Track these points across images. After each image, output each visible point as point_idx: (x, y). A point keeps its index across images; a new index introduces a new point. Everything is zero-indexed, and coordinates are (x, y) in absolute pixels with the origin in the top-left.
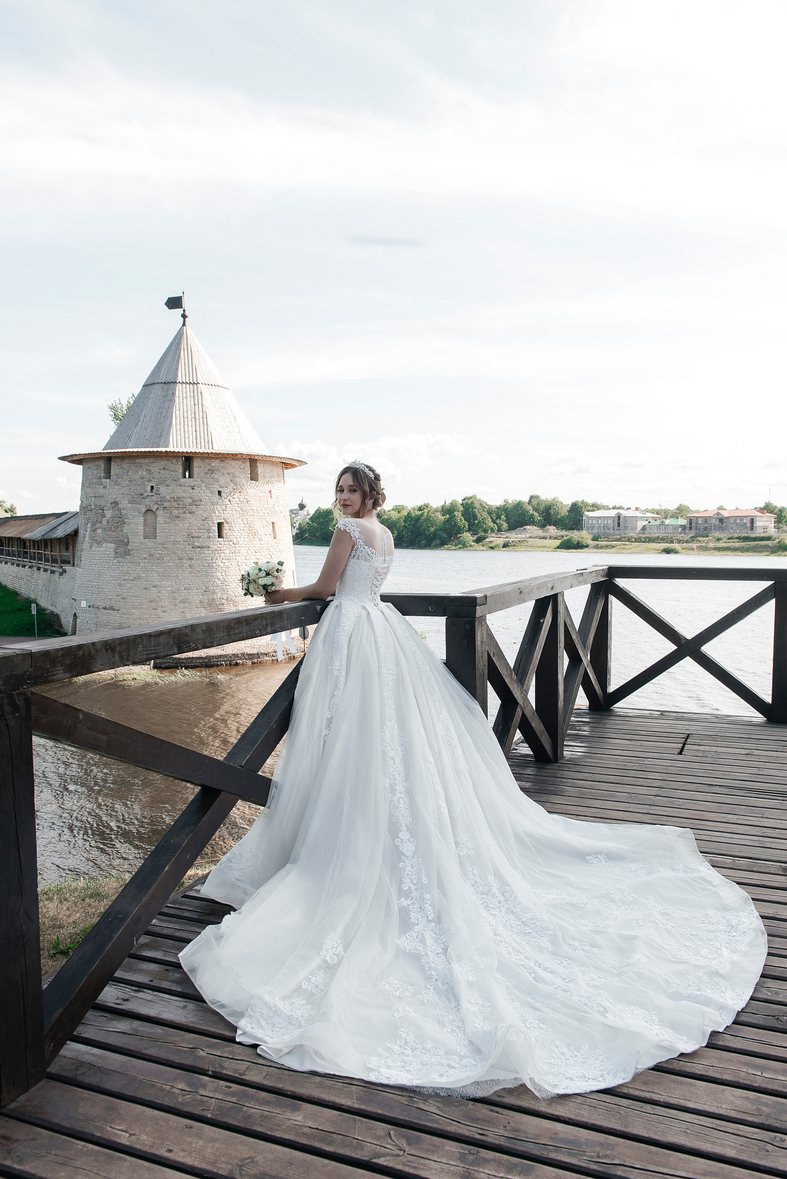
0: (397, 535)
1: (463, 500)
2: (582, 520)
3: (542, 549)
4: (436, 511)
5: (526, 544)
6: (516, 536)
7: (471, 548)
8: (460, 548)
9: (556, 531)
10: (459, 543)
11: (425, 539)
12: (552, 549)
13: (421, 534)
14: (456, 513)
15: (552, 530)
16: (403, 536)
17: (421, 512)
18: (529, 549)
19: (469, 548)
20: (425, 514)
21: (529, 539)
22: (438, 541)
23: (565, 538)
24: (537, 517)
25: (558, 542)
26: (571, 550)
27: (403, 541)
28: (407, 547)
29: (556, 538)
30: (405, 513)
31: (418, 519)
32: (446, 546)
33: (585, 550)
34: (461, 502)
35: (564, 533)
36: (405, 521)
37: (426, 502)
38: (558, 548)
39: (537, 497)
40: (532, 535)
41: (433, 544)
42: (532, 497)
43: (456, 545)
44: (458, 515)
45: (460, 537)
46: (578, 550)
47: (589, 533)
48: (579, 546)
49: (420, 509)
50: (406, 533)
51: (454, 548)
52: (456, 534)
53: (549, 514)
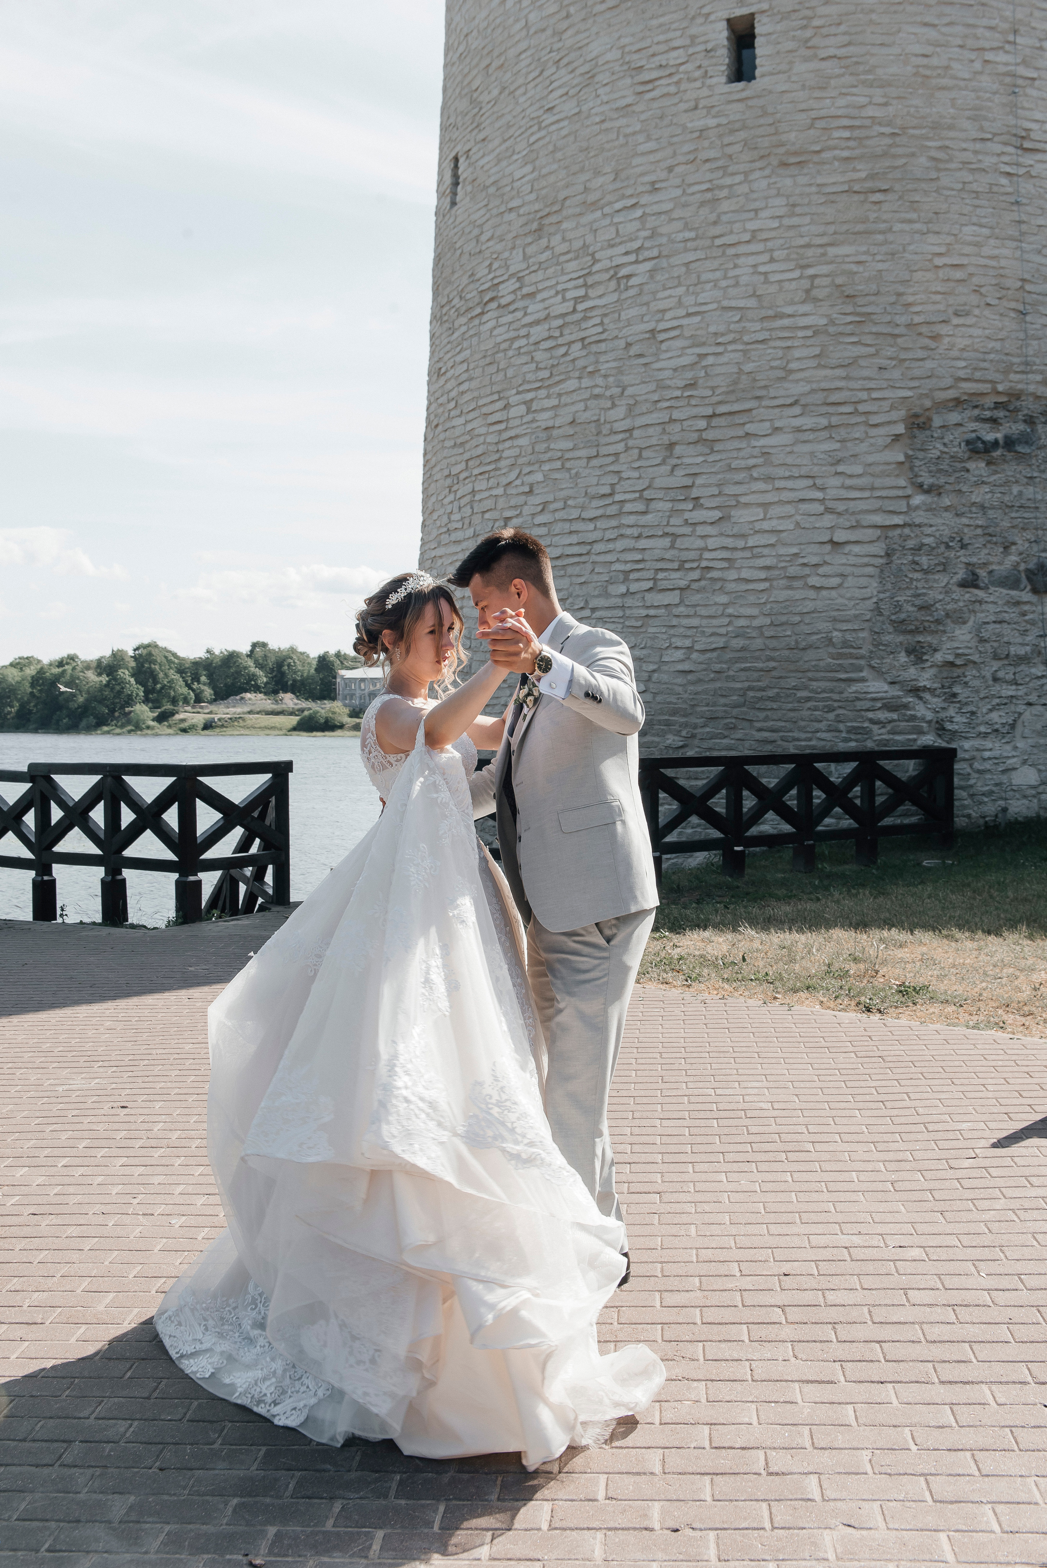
0: (18, 711)
1: (135, 650)
2: (335, 684)
3: (268, 732)
4: (87, 666)
5: (242, 723)
6: (227, 710)
7: (149, 732)
8: (130, 732)
9: (296, 701)
10: (129, 722)
11: (68, 716)
12: (284, 731)
13: (60, 708)
14: (120, 672)
15: (289, 700)
16: (30, 712)
17: (61, 670)
18: (247, 732)
19: (146, 731)
20: (70, 671)
21: (247, 716)
22: (92, 720)
23: (306, 713)
24: (263, 678)
25: (294, 720)
26: (314, 733)
27: (29, 720)
28: (35, 731)
29: (292, 713)
30: (31, 671)
31: (53, 682)
32: (105, 728)
33: (339, 732)
34: (131, 653)
35: (304, 704)
36: (33, 685)
37: (72, 652)
38: (294, 729)
39: (264, 645)
40: (252, 708)
41: (84, 723)
42: (254, 645)
43: (122, 727)
44: (125, 674)
45: (131, 712)
46: (327, 733)
47: (345, 705)
48: (328, 726)
49: (61, 664)
50: (35, 706)
51: (118, 731)
52: (122, 707)
53: (283, 674)
